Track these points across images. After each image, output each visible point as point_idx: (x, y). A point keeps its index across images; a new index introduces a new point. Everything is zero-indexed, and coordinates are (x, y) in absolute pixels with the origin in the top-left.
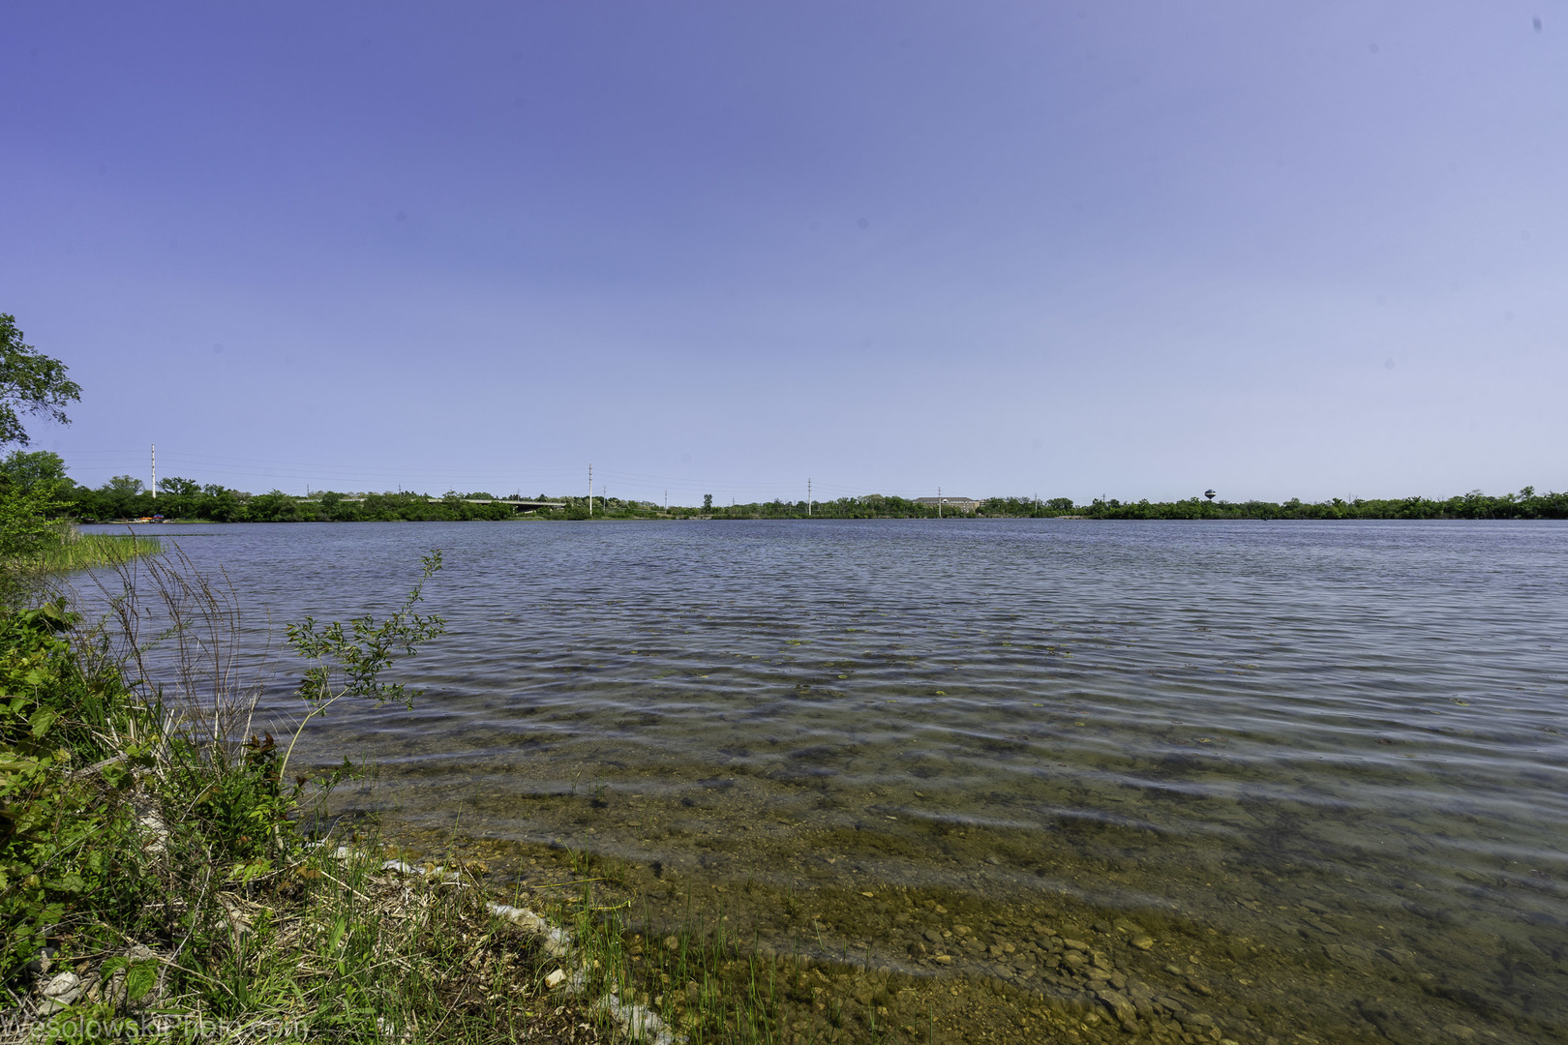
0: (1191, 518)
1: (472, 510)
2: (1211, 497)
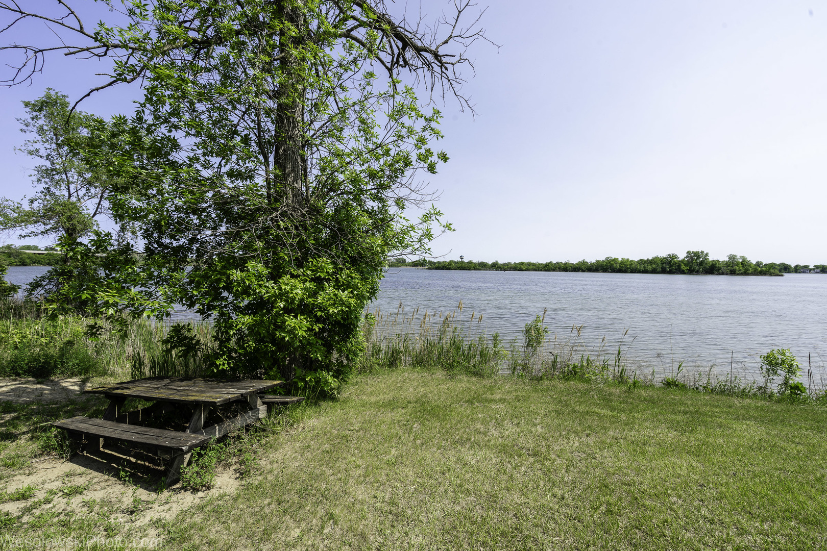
0: (469, 270)
1: (29, 258)
2: (462, 259)
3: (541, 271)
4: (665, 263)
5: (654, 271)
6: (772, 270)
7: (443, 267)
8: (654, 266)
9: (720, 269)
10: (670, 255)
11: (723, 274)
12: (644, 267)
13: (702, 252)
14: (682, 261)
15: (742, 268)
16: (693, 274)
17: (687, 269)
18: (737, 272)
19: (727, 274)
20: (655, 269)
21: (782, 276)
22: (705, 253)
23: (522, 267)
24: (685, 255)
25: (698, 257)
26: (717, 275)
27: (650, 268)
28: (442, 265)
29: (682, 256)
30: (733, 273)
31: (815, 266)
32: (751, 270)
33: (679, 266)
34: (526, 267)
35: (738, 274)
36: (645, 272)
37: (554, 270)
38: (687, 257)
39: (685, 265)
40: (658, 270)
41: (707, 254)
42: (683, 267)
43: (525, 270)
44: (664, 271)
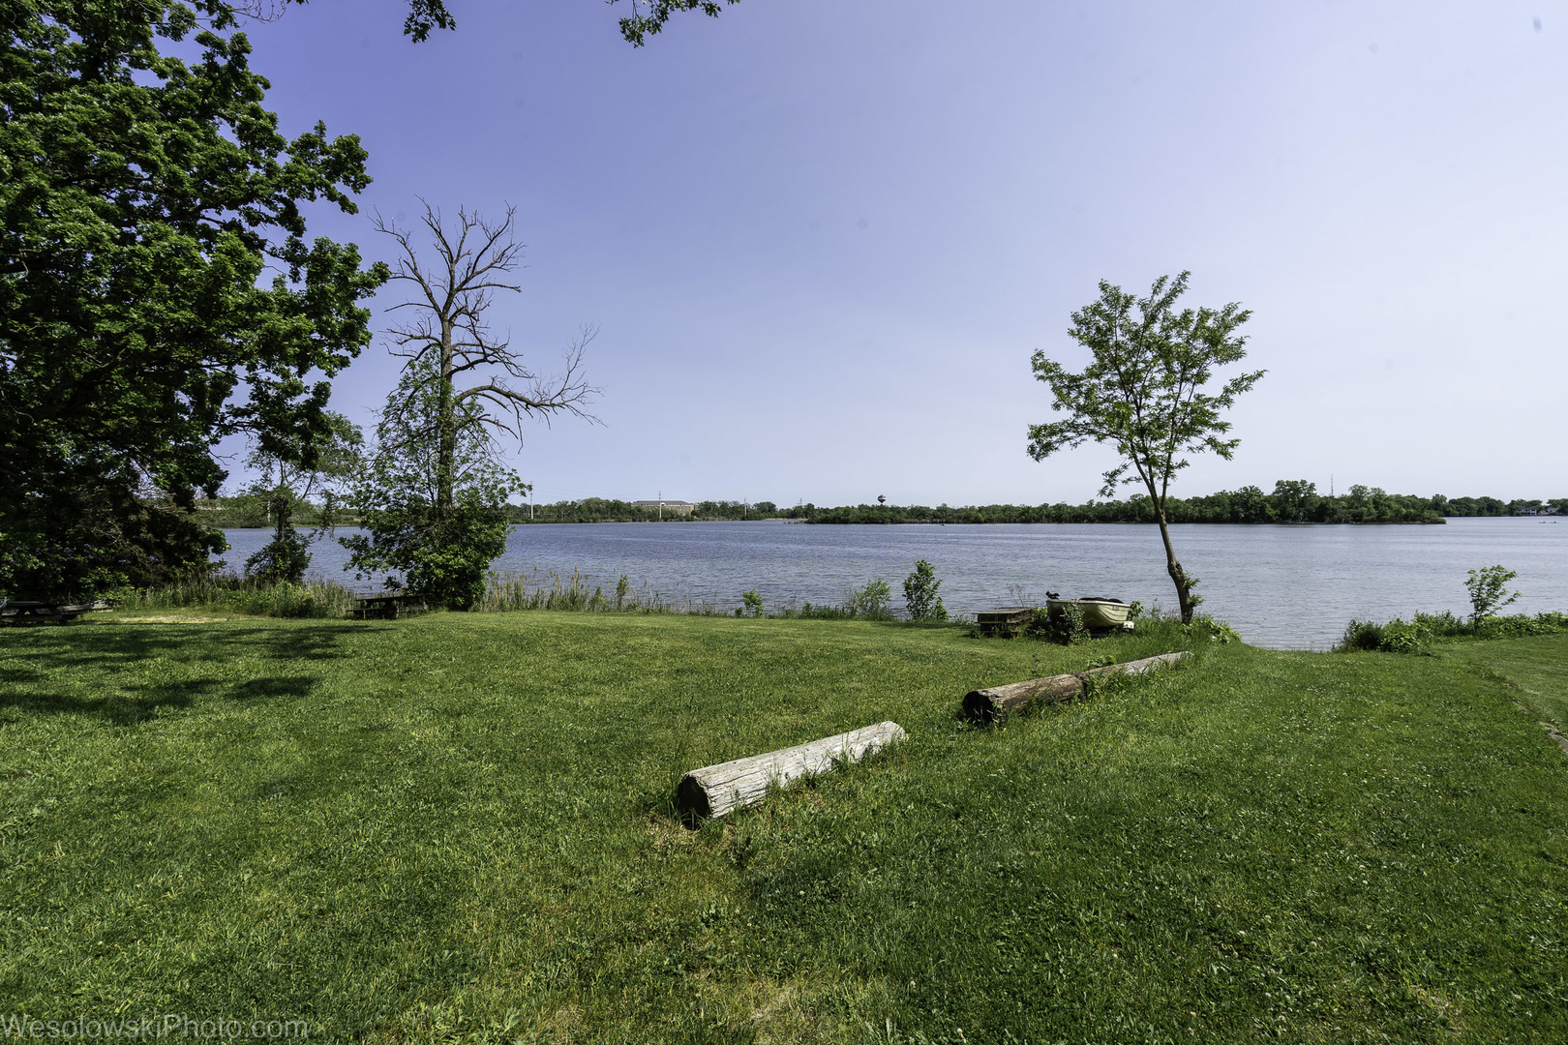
0: (883, 523)
2: (882, 501)
3: (1015, 522)
4: (1237, 504)
5: (1217, 520)
6: (1426, 513)
7: (835, 518)
8: (1218, 509)
9: (1334, 511)
10: (1245, 489)
11: (1339, 521)
12: (1200, 511)
13: (1303, 482)
14: (1268, 499)
15: (1374, 511)
16: (1287, 523)
17: (1277, 514)
18: (1365, 518)
19: (1346, 522)
20: (1218, 514)
21: (1443, 522)
22: (1309, 483)
23: (980, 515)
24: (1274, 488)
25: (1298, 491)
26: (1329, 523)
27: (1209, 513)
28: (833, 514)
29: (1268, 489)
30: (1358, 519)
31: (1550, 501)
32: (1389, 513)
33: (1263, 508)
34: (987, 516)
35: (1367, 522)
36: (1201, 520)
37: (1037, 521)
38: (1277, 492)
39: (1274, 506)
40: (1225, 516)
41: (1312, 486)
42: (1270, 511)
43: (985, 522)
44: (1235, 519)
